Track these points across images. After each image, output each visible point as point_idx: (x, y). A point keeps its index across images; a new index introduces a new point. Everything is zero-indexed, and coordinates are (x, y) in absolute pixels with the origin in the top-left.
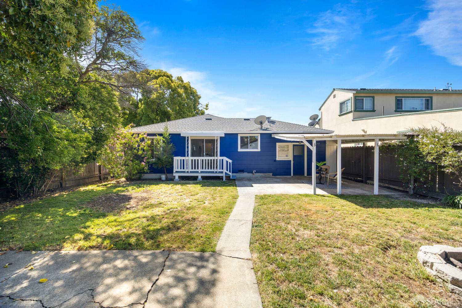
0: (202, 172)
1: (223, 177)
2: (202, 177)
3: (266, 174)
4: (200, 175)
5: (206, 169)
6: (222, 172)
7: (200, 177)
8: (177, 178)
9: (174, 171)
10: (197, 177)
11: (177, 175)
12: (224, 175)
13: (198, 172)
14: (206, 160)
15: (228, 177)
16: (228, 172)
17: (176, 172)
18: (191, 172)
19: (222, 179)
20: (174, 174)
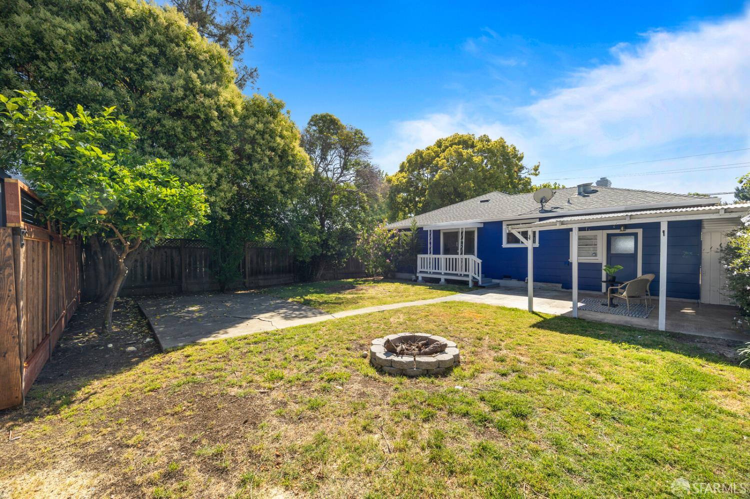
0: (446, 274)
1: (468, 281)
2: (446, 280)
3: (550, 285)
4: (443, 278)
5: (453, 270)
6: (467, 276)
7: (443, 280)
8: (420, 279)
9: (418, 271)
10: (440, 279)
11: (420, 276)
12: (470, 279)
13: (440, 274)
14: (449, 259)
15: (476, 283)
16: (476, 276)
17: (421, 272)
18: (434, 273)
19: (468, 284)
20: (418, 275)
